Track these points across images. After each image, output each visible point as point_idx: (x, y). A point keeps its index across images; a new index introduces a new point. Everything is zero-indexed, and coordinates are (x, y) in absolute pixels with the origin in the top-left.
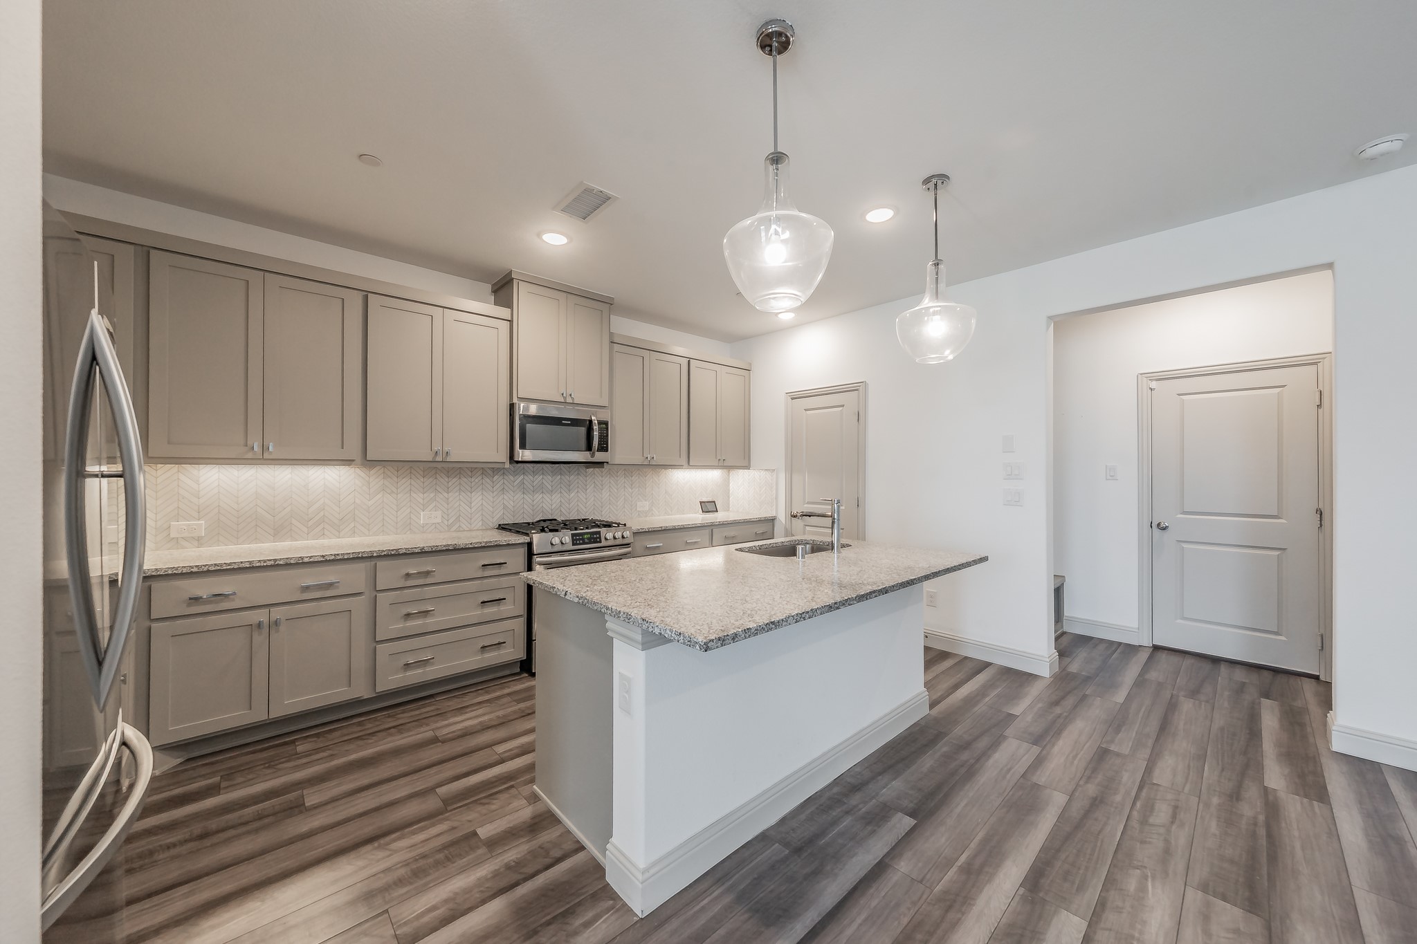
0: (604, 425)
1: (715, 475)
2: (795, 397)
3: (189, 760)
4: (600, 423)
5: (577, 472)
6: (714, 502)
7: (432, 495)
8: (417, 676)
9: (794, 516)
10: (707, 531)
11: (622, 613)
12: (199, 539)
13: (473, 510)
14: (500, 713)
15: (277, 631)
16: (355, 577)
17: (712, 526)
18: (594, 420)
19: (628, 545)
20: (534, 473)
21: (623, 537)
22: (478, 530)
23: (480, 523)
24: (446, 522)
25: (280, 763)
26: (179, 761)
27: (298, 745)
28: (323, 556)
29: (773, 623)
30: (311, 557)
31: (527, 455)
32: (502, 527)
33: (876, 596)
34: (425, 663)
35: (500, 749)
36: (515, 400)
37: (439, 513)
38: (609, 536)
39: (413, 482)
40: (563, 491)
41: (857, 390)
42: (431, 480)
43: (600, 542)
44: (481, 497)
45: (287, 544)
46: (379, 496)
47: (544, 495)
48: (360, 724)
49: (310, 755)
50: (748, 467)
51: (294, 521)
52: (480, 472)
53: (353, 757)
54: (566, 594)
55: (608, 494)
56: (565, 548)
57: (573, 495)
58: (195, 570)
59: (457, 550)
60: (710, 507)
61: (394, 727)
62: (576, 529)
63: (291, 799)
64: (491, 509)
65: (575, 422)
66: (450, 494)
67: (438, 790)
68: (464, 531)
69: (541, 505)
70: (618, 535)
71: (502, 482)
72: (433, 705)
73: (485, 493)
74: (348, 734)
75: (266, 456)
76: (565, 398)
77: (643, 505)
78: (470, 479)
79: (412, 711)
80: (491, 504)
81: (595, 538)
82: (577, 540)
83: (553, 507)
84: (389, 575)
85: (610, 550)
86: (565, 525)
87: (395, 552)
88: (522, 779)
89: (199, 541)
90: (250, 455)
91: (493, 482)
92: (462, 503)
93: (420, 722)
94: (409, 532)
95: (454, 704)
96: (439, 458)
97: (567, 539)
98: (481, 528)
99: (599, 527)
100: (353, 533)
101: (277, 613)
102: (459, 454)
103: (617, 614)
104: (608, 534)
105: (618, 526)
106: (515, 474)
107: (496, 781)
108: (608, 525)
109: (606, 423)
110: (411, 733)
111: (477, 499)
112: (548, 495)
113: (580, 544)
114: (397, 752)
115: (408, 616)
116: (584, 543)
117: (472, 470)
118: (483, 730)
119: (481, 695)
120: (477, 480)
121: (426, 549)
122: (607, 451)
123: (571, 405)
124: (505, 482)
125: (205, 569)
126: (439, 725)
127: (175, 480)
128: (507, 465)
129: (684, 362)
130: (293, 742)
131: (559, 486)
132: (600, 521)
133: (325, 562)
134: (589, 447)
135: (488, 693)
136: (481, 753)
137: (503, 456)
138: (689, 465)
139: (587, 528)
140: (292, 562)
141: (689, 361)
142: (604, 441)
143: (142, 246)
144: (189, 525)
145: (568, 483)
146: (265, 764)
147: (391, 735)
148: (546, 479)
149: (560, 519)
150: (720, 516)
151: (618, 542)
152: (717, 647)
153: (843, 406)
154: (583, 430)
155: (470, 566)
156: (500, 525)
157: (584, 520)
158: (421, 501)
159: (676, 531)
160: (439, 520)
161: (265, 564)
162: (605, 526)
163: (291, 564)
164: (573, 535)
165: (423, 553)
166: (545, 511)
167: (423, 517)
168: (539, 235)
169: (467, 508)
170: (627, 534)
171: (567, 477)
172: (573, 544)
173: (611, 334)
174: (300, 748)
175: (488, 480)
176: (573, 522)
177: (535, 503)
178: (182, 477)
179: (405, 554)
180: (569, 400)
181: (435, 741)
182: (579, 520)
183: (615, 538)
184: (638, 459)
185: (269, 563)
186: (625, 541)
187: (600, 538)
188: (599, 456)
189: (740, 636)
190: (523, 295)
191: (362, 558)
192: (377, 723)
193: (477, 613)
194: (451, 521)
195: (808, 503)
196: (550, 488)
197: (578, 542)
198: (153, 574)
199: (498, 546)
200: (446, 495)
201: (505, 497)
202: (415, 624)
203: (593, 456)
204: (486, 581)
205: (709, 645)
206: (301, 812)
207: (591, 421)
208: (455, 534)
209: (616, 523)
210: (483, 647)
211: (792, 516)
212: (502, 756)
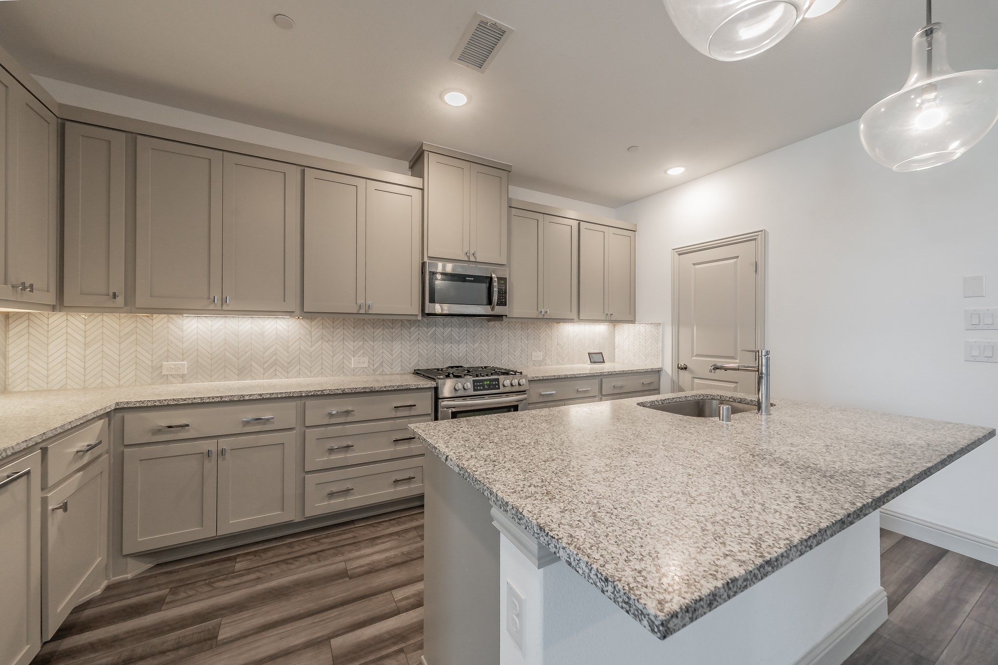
0: (502, 280)
1: (601, 329)
2: (682, 252)
3: (158, 566)
4: (499, 279)
5: (480, 325)
6: (601, 353)
7: (361, 343)
8: (339, 504)
9: (682, 369)
10: (596, 381)
11: (510, 507)
12: (183, 376)
13: (394, 357)
14: (405, 549)
15: (224, 459)
16: (286, 415)
17: (601, 376)
18: (494, 277)
19: (523, 392)
20: (444, 326)
21: (519, 384)
22: (397, 374)
23: (400, 368)
24: (372, 367)
25: (219, 581)
26: (149, 566)
27: (238, 563)
28: (260, 395)
29: (768, 562)
30: (250, 395)
31: (438, 308)
32: (417, 373)
33: (893, 498)
34: (347, 491)
35: (399, 594)
36: (426, 259)
37: (366, 358)
38: (507, 383)
39: (346, 333)
40: (468, 342)
41: (755, 239)
42: (360, 330)
43: (499, 388)
44: (400, 346)
45: (249, 382)
46: (319, 343)
47: (452, 345)
48: (290, 545)
49: (242, 575)
50: (633, 322)
51: (253, 364)
52: (399, 325)
53: (274, 583)
54: (446, 460)
55: (507, 345)
56: (467, 394)
57: (476, 345)
58: (157, 404)
59: (372, 392)
60: (598, 358)
61: (315, 553)
62: (477, 376)
63: (211, 628)
64: (409, 356)
65: (477, 279)
66: (375, 343)
67: (333, 641)
68: (387, 374)
69: (450, 354)
70: (515, 382)
71: (417, 333)
72: (353, 532)
73: (403, 342)
74: (278, 556)
75: (225, 307)
76: (469, 257)
77: (538, 355)
78: (391, 330)
79: (333, 536)
80: (408, 351)
81: (495, 385)
82: (477, 386)
83: (460, 355)
84: (316, 413)
85: (507, 396)
86: (469, 372)
87: (320, 392)
88: (413, 641)
89: (183, 378)
90: (212, 307)
91: (410, 333)
92: (385, 351)
93: (338, 549)
94: (342, 375)
95: (368, 533)
96: (362, 311)
97: (469, 385)
98: (400, 372)
99: (498, 374)
100: (299, 374)
101: (224, 443)
102: (379, 307)
103: (504, 505)
104: (506, 381)
105: (515, 374)
106: (428, 326)
107: (387, 640)
108: (506, 373)
109: (505, 279)
110: (327, 562)
111: (397, 347)
112: (456, 345)
113: (480, 390)
114: (309, 584)
115: (331, 450)
116: (484, 389)
117: (394, 322)
118: (388, 567)
119: (393, 525)
120: (397, 331)
121: (347, 391)
122: (506, 305)
123: (474, 263)
124: (420, 333)
125: (166, 404)
126: (351, 555)
127: (166, 328)
128: (420, 318)
129: (575, 224)
130: (235, 558)
131: (465, 337)
132: (500, 369)
133: (262, 400)
134: (490, 302)
135: (399, 524)
136: (381, 597)
137: (415, 310)
138: (579, 319)
139: (487, 375)
140: (235, 399)
141: (579, 224)
142: (503, 296)
143: (132, 133)
144: (175, 365)
145: (473, 334)
146: (206, 580)
147: (311, 562)
148: (453, 330)
149: (466, 366)
150: (607, 367)
151: (514, 389)
152: (684, 626)
153: (737, 257)
154: (484, 286)
155: (385, 407)
156: (415, 370)
157: (485, 367)
158: (352, 348)
159: (568, 380)
160: (366, 365)
161: (213, 401)
162: (504, 374)
163: (234, 401)
164: (474, 381)
165: (344, 394)
166: (453, 359)
167: (353, 362)
168: (441, 97)
169: (389, 355)
170: (523, 381)
171: (472, 330)
172: (475, 390)
173: (509, 200)
174: (239, 566)
175: (406, 331)
176: (476, 369)
177: (445, 351)
178: (171, 326)
179: (329, 395)
180: (472, 259)
181: (344, 575)
182: (482, 367)
183: (512, 385)
184: (533, 314)
185: (217, 400)
186: (522, 389)
187: (498, 384)
188: (499, 310)
189: (720, 597)
190: (433, 166)
191: (293, 397)
192: (304, 546)
193: (389, 450)
194: (376, 366)
195: (697, 355)
196: (458, 338)
197: (479, 388)
198: (125, 406)
199: (408, 390)
200: (371, 343)
201: (420, 346)
202: (338, 458)
203: (493, 309)
204: (398, 421)
205: (671, 625)
206: (211, 648)
207: (491, 278)
208: (380, 378)
209: (513, 371)
210: (396, 481)
211: (678, 368)
212: (399, 604)
